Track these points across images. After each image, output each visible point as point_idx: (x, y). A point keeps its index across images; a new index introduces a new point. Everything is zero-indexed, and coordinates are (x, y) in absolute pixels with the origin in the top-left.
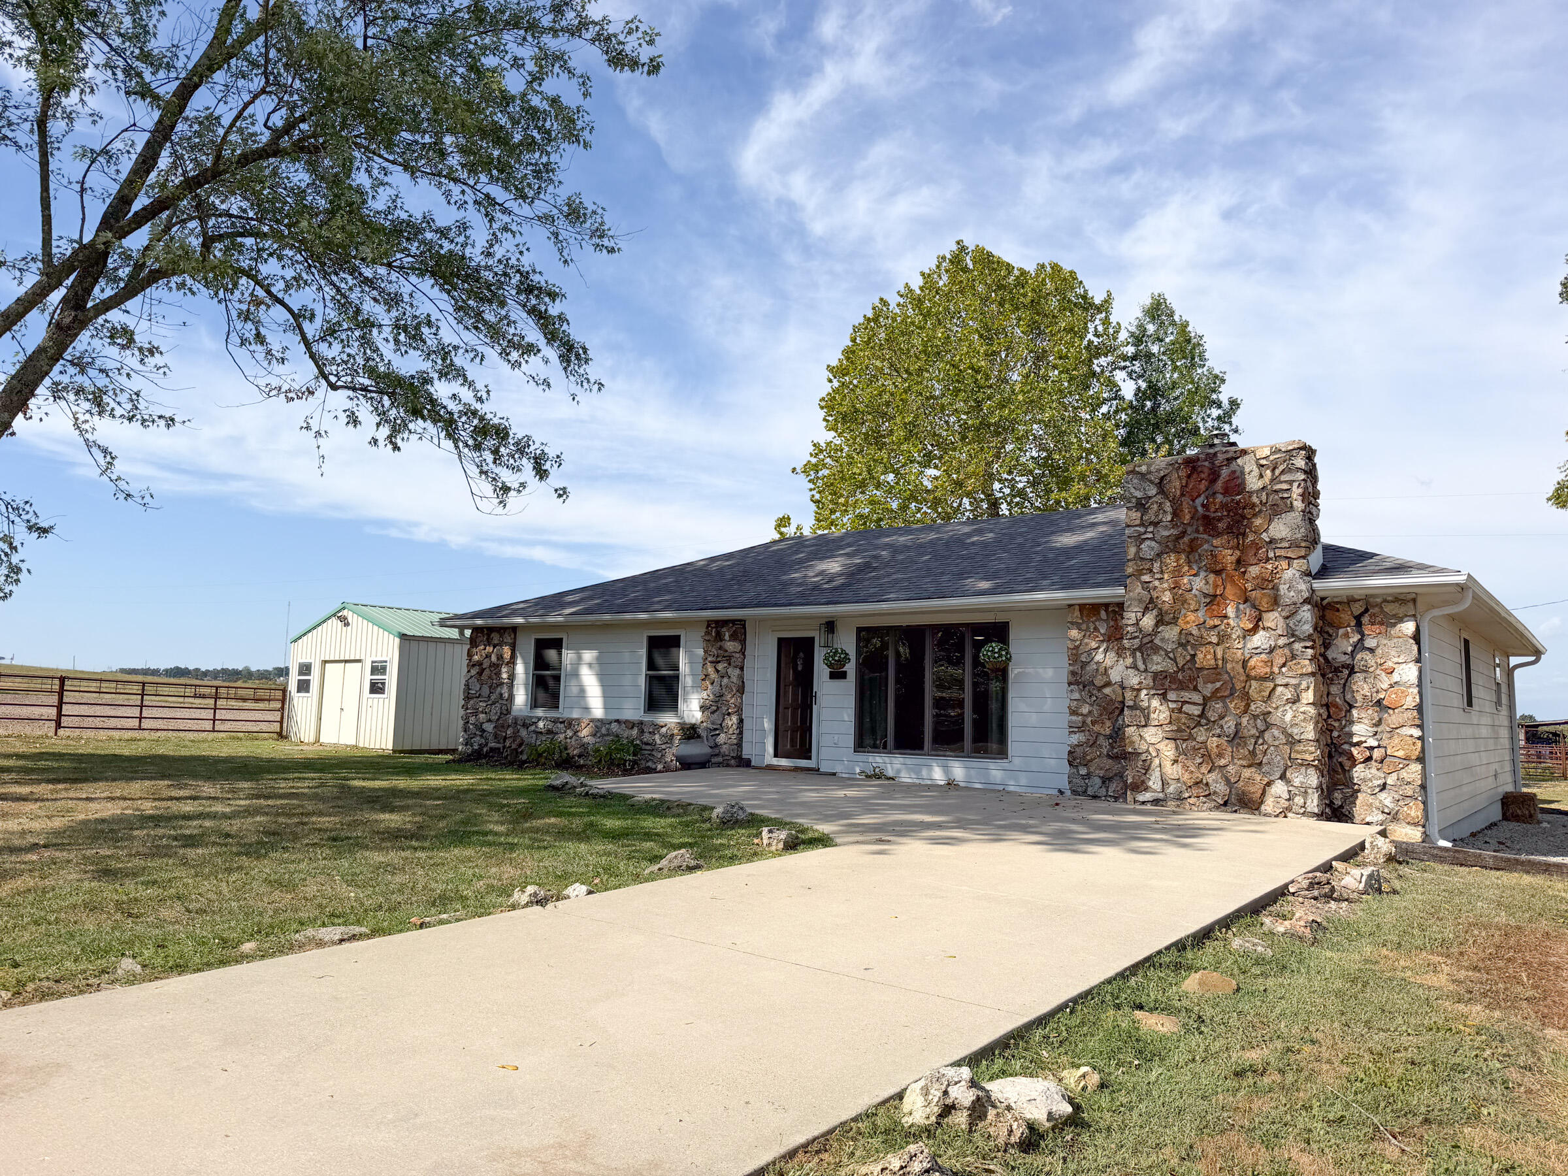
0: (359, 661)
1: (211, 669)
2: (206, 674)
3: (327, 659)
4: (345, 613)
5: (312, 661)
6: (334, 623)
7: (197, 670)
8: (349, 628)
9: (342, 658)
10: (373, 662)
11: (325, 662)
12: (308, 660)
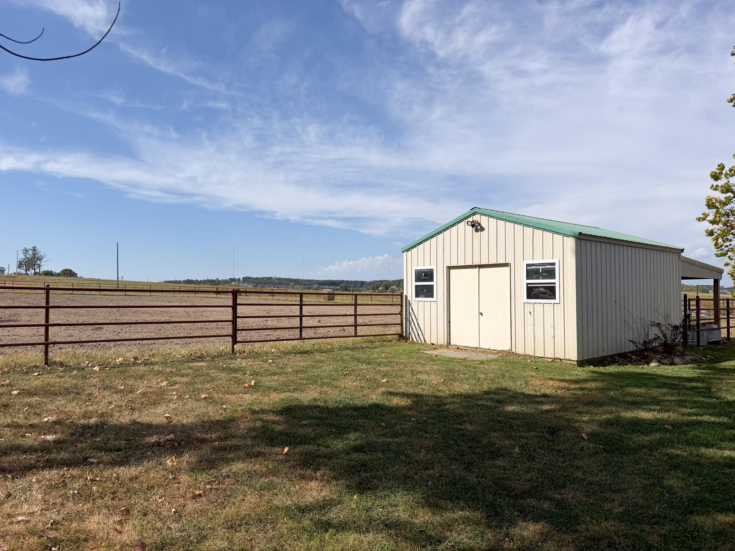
0: (506, 265)
1: (202, 280)
2: (200, 282)
3: (454, 264)
4: (476, 218)
5: (433, 267)
6: (464, 228)
7: (197, 280)
8: (484, 233)
9: (477, 263)
10: (528, 265)
11: (449, 268)
12: (427, 267)
